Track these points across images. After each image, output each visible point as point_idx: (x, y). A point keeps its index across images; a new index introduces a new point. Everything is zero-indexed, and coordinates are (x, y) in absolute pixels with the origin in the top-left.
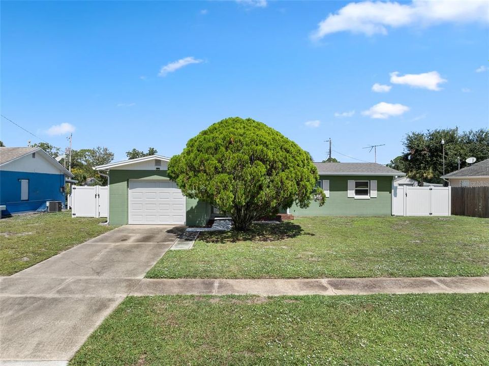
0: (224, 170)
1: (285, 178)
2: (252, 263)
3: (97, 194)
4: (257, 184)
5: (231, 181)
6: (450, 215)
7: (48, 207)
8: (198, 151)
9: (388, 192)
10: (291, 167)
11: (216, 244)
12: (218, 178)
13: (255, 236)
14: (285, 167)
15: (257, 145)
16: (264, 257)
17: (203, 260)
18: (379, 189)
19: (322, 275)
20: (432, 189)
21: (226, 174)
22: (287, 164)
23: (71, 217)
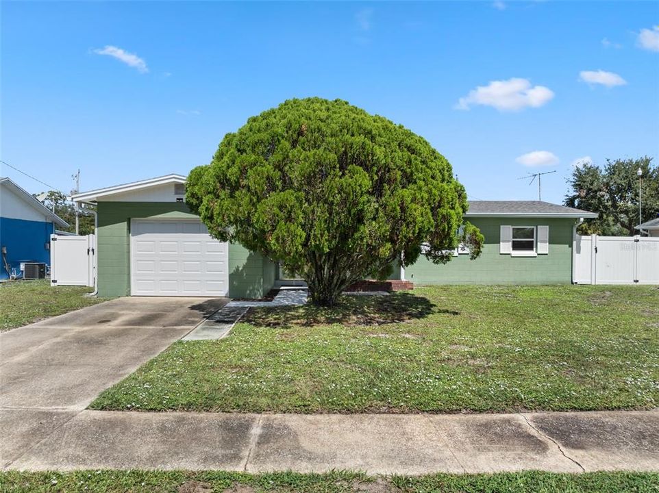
0: (287, 184)
1: (409, 200)
2: (345, 371)
3: (91, 249)
4: (353, 211)
5: (301, 204)
7: (22, 271)
8: (239, 150)
9: (568, 246)
10: (420, 179)
11: (273, 330)
12: (274, 198)
13: (350, 315)
14: (409, 179)
15: (353, 135)
16: (370, 357)
17: (239, 363)
18: (552, 241)
19: (515, 403)
20: (638, 241)
21: (291, 191)
22: (412, 173)
23: (50, 285)
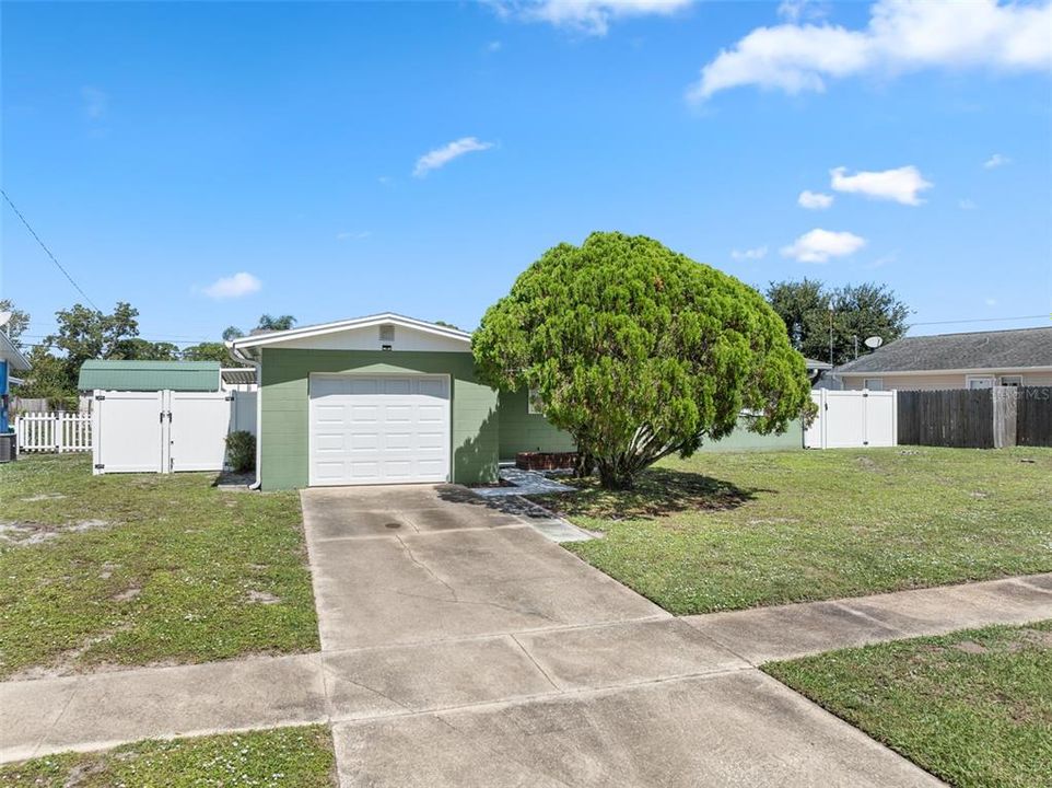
3: (166, 413)
6: (896, 445)
20: (866, 396)
23: (90, 472)
